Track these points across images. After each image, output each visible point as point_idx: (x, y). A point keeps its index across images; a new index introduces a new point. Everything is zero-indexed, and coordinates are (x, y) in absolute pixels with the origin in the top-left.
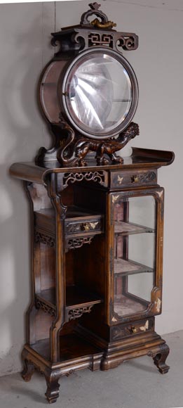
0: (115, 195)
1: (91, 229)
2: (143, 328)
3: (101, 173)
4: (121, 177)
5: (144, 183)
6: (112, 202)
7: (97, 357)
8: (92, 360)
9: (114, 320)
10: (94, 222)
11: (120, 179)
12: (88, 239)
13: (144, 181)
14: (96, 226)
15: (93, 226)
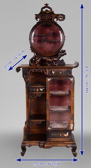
0: (49, 78)
1: (40, 91)
2: (65, 135)
3: (45, 69)
4: (54, 71)
5: (65, 75)
6: (47, 81)
7: (42, 142)
8: (40, 143)
9: (49, 128)
10: (42, 88)
11: (53, 72)
12: (39, 95)
13: (65, 74)
14: (43, 90)
15: (41, 90)
